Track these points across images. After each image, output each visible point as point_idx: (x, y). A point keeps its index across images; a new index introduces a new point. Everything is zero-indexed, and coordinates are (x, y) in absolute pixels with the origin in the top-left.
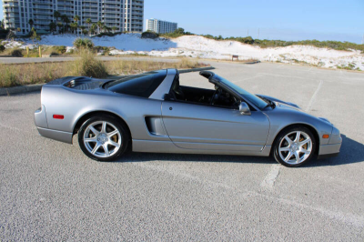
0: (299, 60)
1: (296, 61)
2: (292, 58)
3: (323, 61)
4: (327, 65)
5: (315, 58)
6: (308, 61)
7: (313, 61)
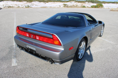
0: (11, 6)
1: (10, 7)
2: (8, 6)
3: (19, 6)
4: (21, 7)
5: (16, 5)
6: (14, 6)
7: (16, 6)
